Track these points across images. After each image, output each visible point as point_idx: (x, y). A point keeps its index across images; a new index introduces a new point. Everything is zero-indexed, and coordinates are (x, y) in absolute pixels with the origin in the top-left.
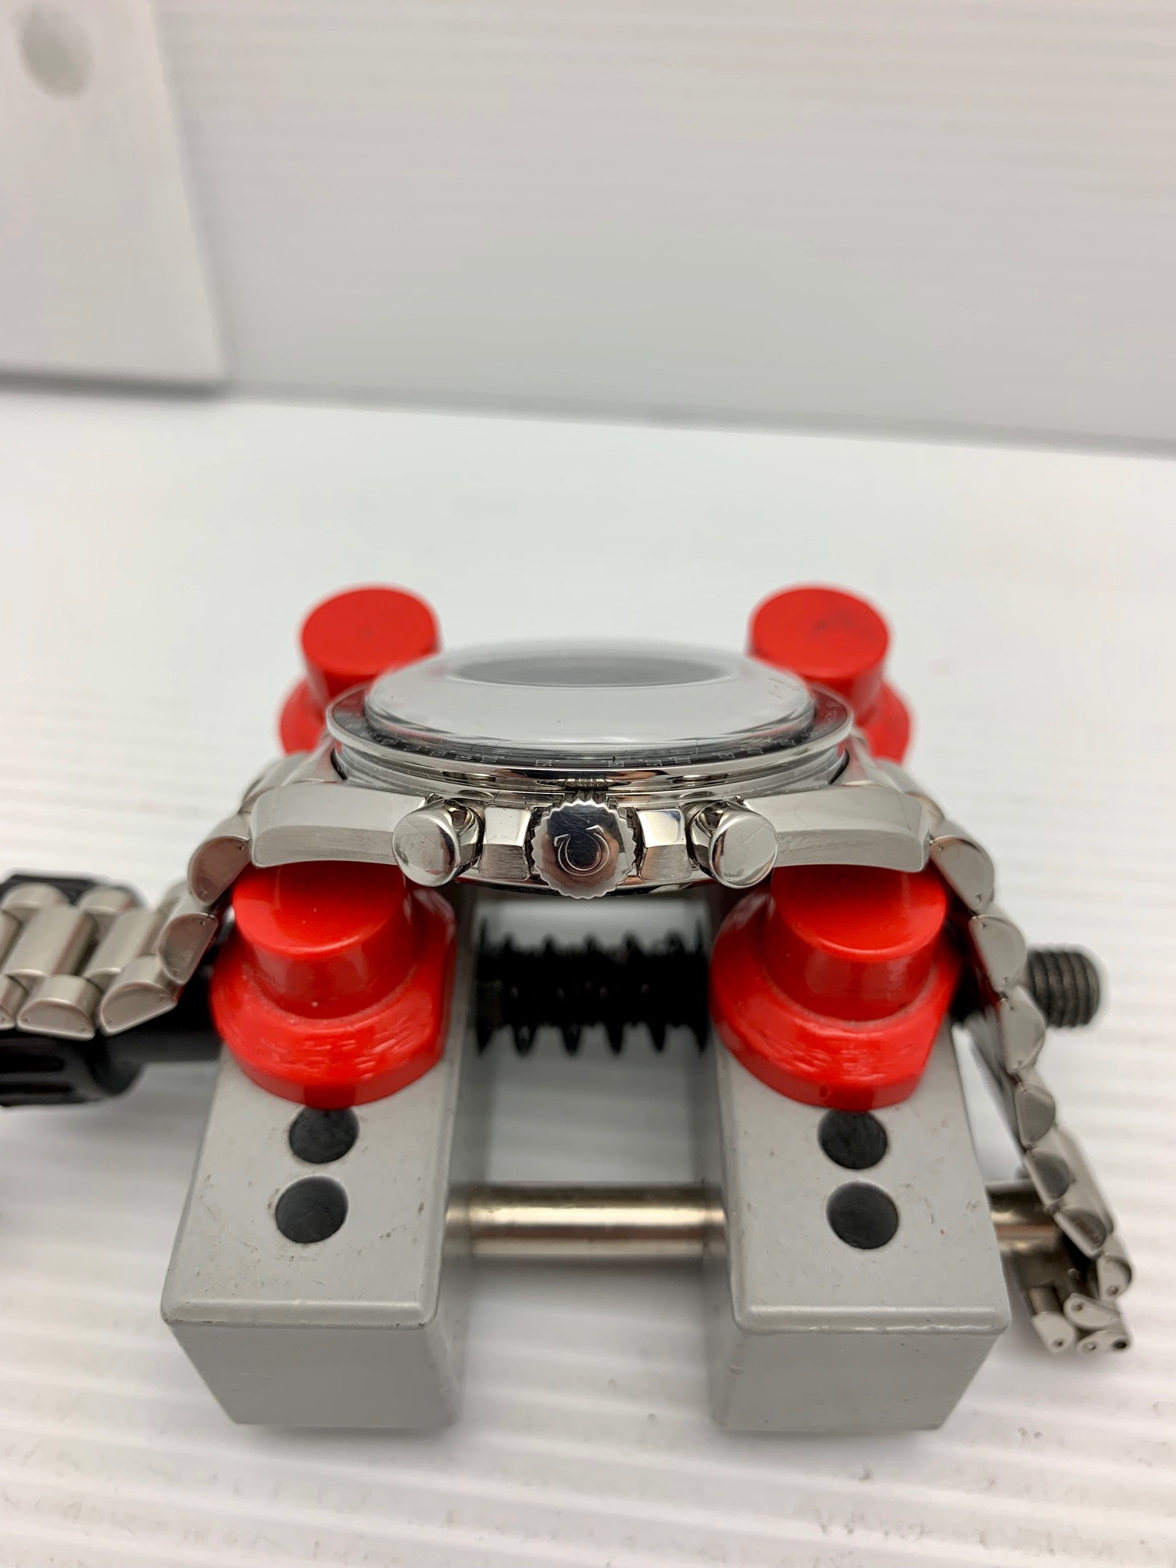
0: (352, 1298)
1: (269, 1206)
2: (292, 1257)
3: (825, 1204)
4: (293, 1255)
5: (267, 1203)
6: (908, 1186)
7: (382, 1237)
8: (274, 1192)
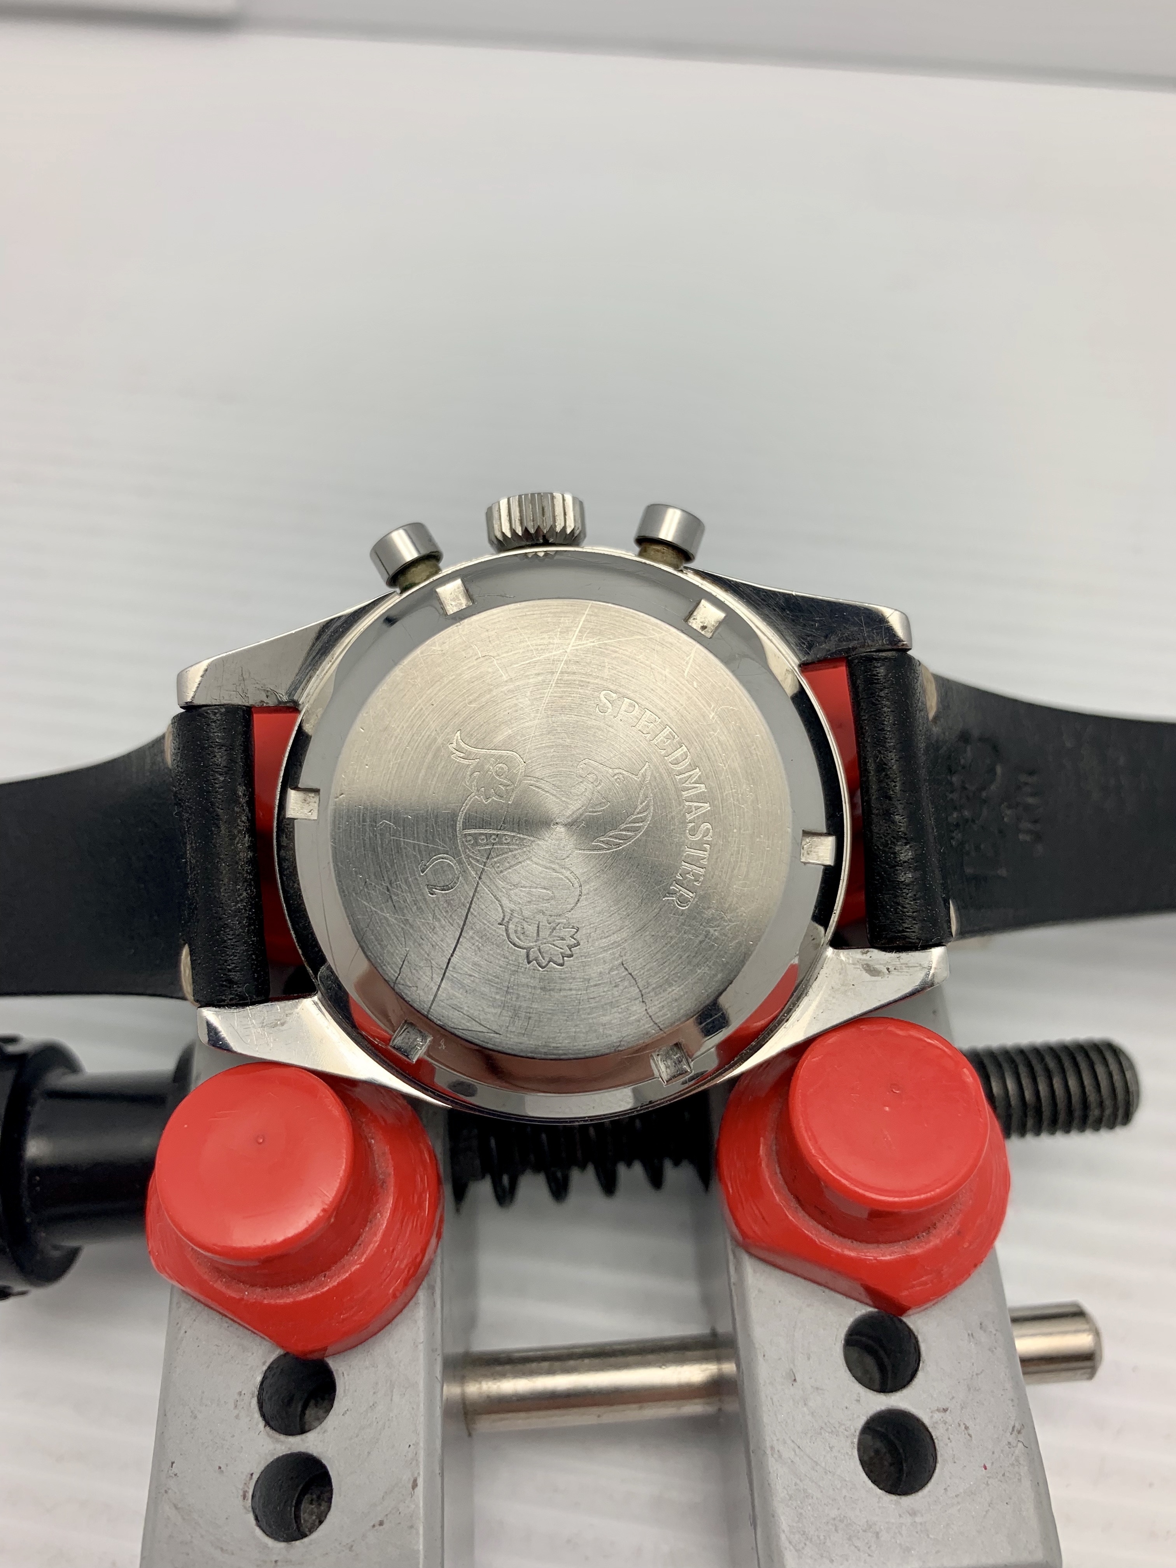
1: (244, 1497)
3: (856, 1441)
5: (241, 1493)
6: (945, 1410)
7: (374, 1526)
8: (248, 1479)
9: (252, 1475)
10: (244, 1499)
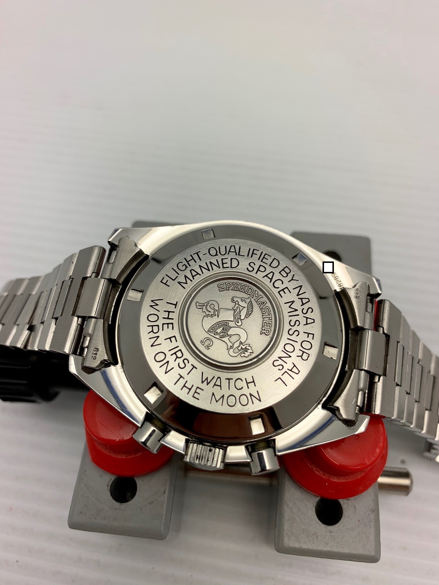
2: (116, 508)
4: (116, 507)
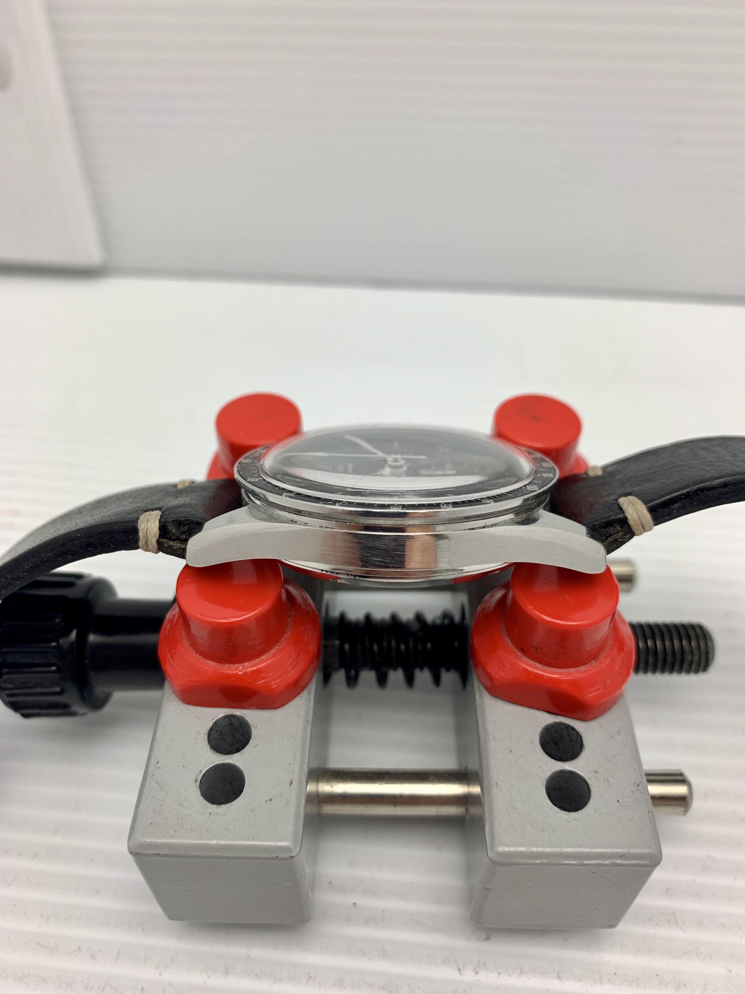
0: (248, 840)
2: (210, 813)
3: (545, 783)
5: (194, 779)
6: (596, 772)
7: (267, 801)
8: (199, 772)
9: (201, 771)
10: (196, 782)
